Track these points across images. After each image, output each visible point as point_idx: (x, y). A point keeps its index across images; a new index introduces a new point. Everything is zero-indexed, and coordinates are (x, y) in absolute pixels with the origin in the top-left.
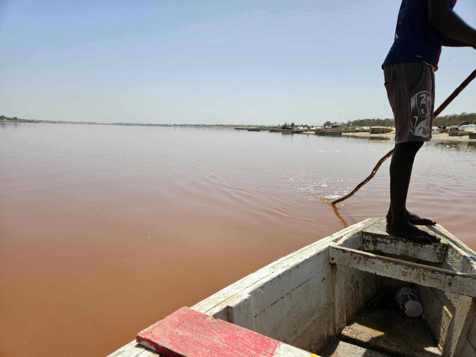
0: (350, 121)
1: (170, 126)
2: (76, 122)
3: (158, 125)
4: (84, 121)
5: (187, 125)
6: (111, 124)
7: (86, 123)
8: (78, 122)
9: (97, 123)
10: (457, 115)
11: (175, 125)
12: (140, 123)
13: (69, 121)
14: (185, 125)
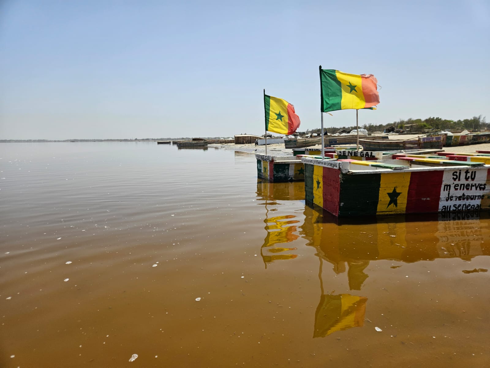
0: (308, 131)
1: (131, 140)
2: (23, 141)
3: (117, 140)
4: (33, 139)
5: (150, 139)
6: (64, 141)
7: (35, 141)
8: (25, 140)
9: (48, 140)
10: (404, 122)
11: (136, 140)
12: (98, 139)
13: (14, 139)
14: (148, 140)
